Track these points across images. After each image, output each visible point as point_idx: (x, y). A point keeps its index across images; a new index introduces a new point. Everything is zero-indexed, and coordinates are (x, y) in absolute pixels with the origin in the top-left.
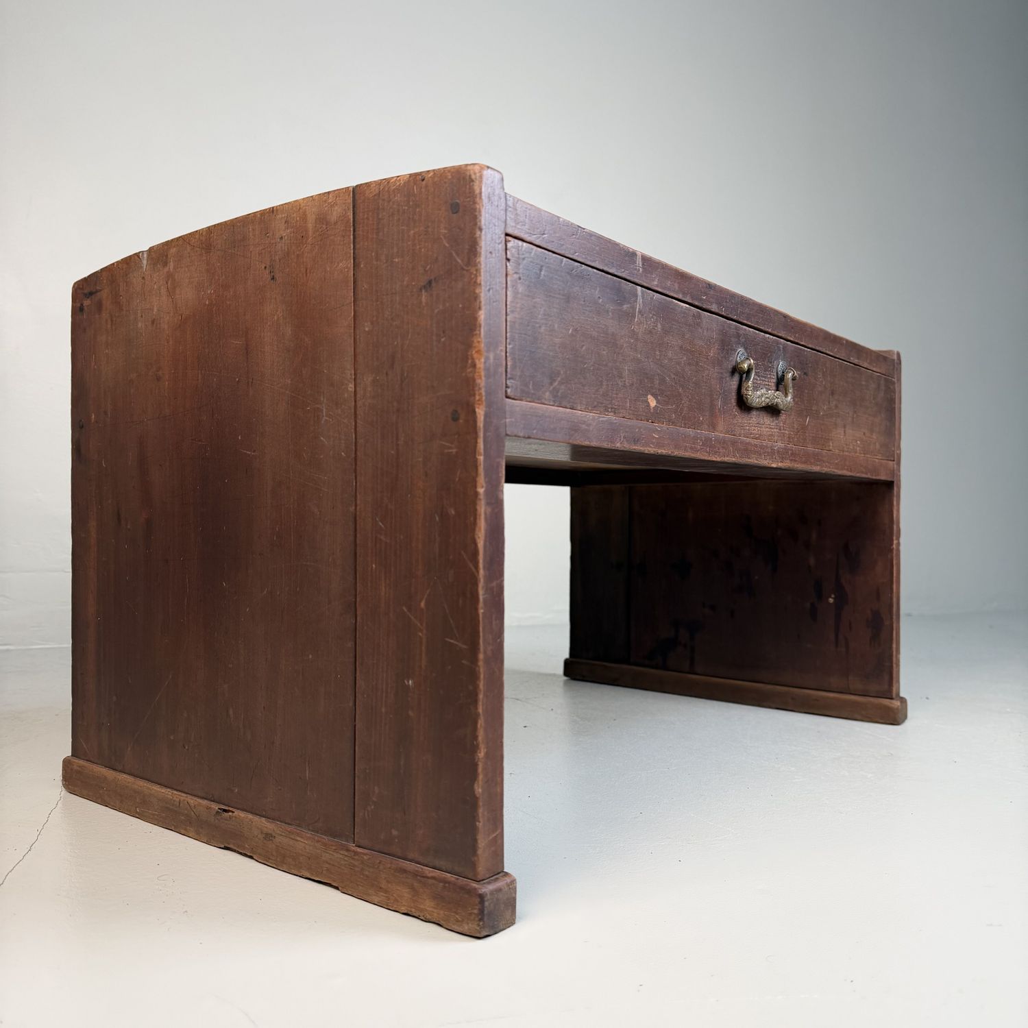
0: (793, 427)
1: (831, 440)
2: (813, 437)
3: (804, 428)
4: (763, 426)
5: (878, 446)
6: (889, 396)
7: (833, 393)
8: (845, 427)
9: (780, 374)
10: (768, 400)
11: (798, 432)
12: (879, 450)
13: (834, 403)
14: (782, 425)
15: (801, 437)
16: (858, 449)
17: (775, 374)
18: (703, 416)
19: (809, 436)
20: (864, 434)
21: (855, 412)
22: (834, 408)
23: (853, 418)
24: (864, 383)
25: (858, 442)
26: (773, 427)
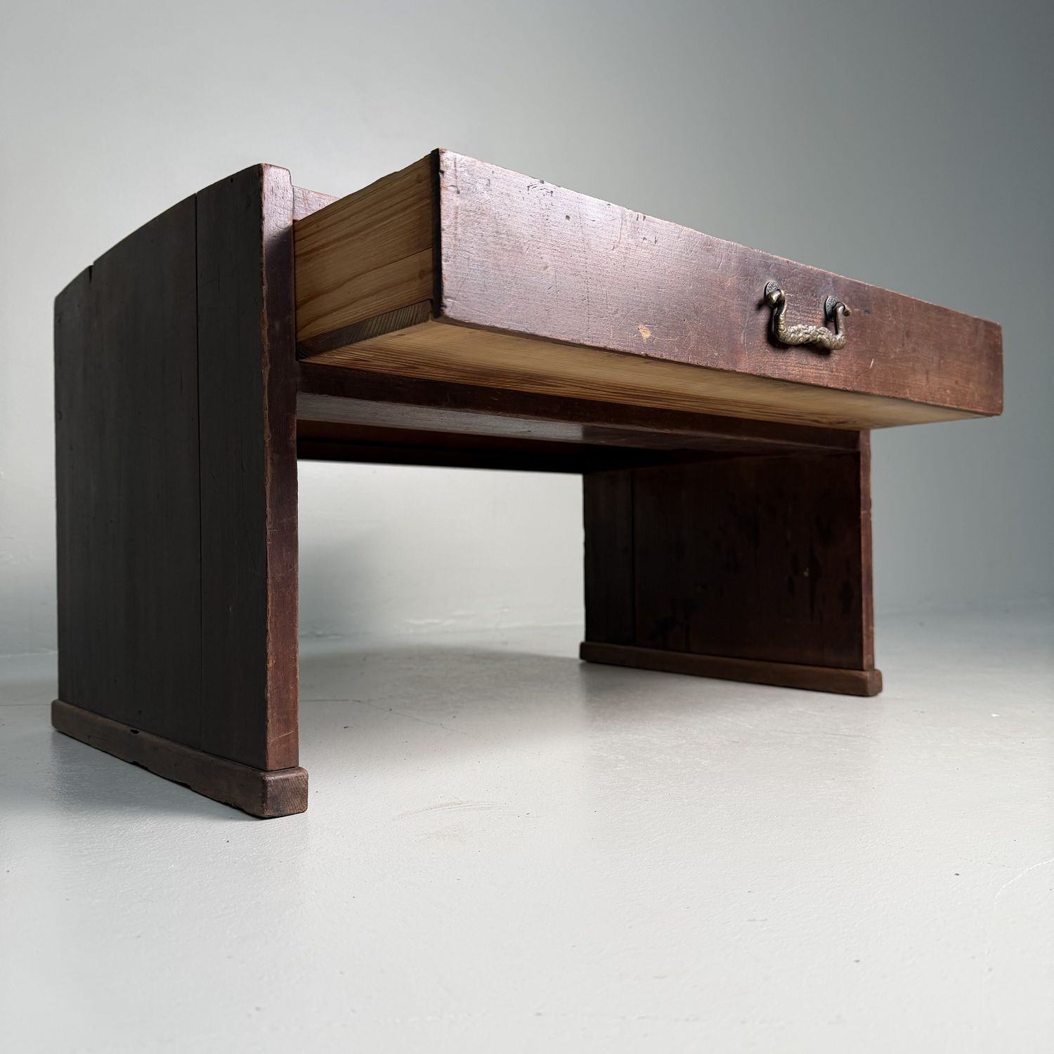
0: (851, 370)
1: (908, 386)
2: (881, 382)
3: (867, 371)
4: (806, 367)
5: (977, 397)
6: (992, 343)
7: (908, 334)
8: (927, 373)
9: (828, 309)
10: (808, 336)
11: (859, 375)
12: (978, 402)
13: (911, 346)
14: (834, 366)
15: (864, 381)
16: (948, 399)
17: (822, 310)
18: (718, 351)
19: (876, 381)
20: (957, 382)
21: (942, 358)
22: (910, 351)
23: (939, 364)
24: (953, 326)
25: (948, 391)
26: (821, 368)
